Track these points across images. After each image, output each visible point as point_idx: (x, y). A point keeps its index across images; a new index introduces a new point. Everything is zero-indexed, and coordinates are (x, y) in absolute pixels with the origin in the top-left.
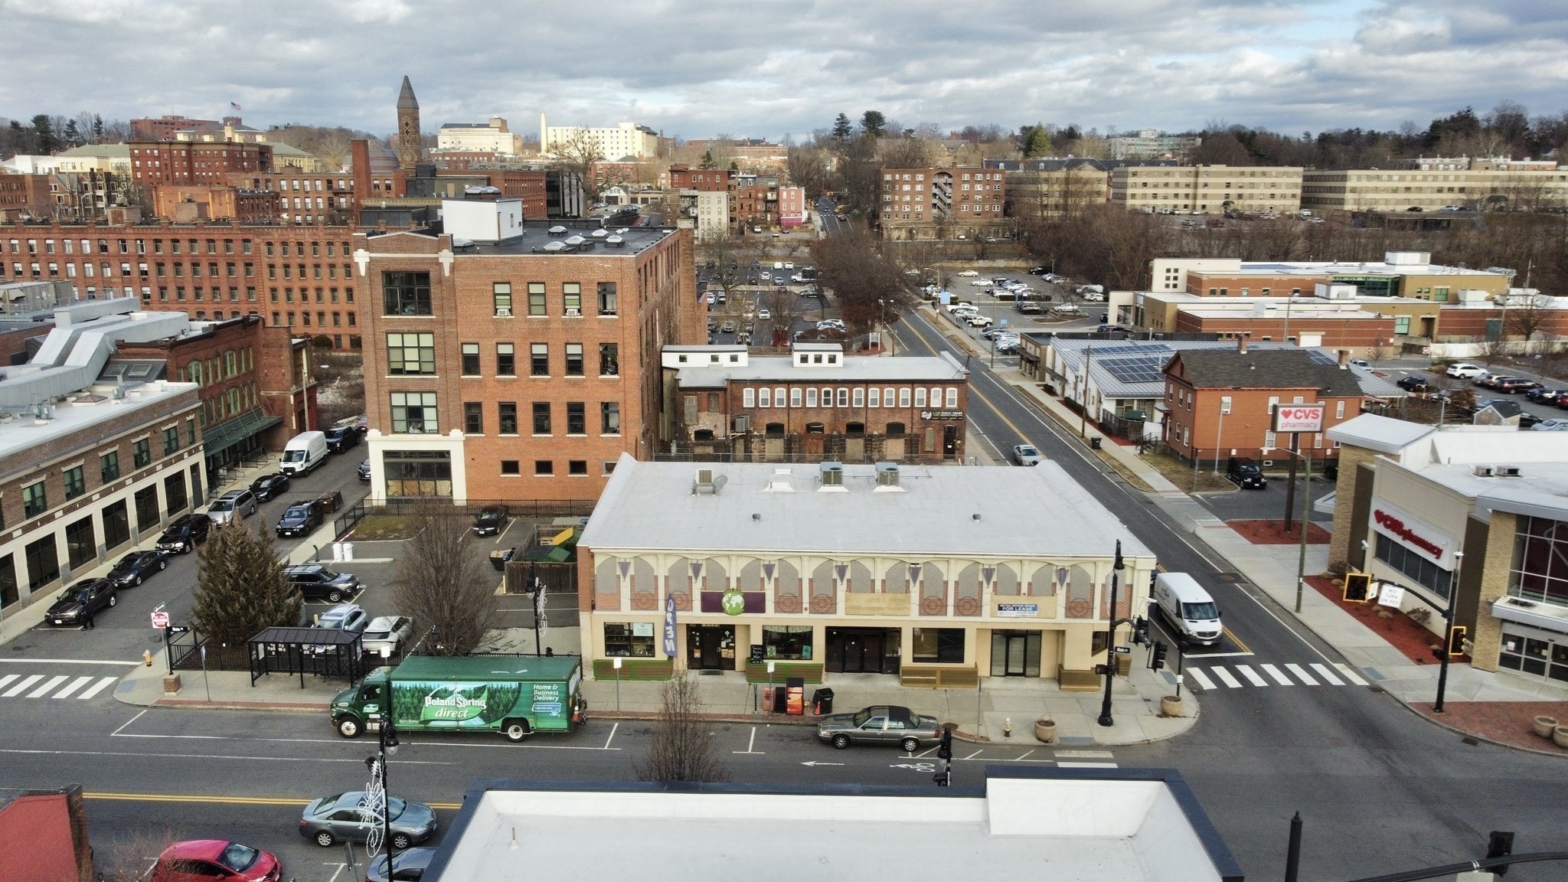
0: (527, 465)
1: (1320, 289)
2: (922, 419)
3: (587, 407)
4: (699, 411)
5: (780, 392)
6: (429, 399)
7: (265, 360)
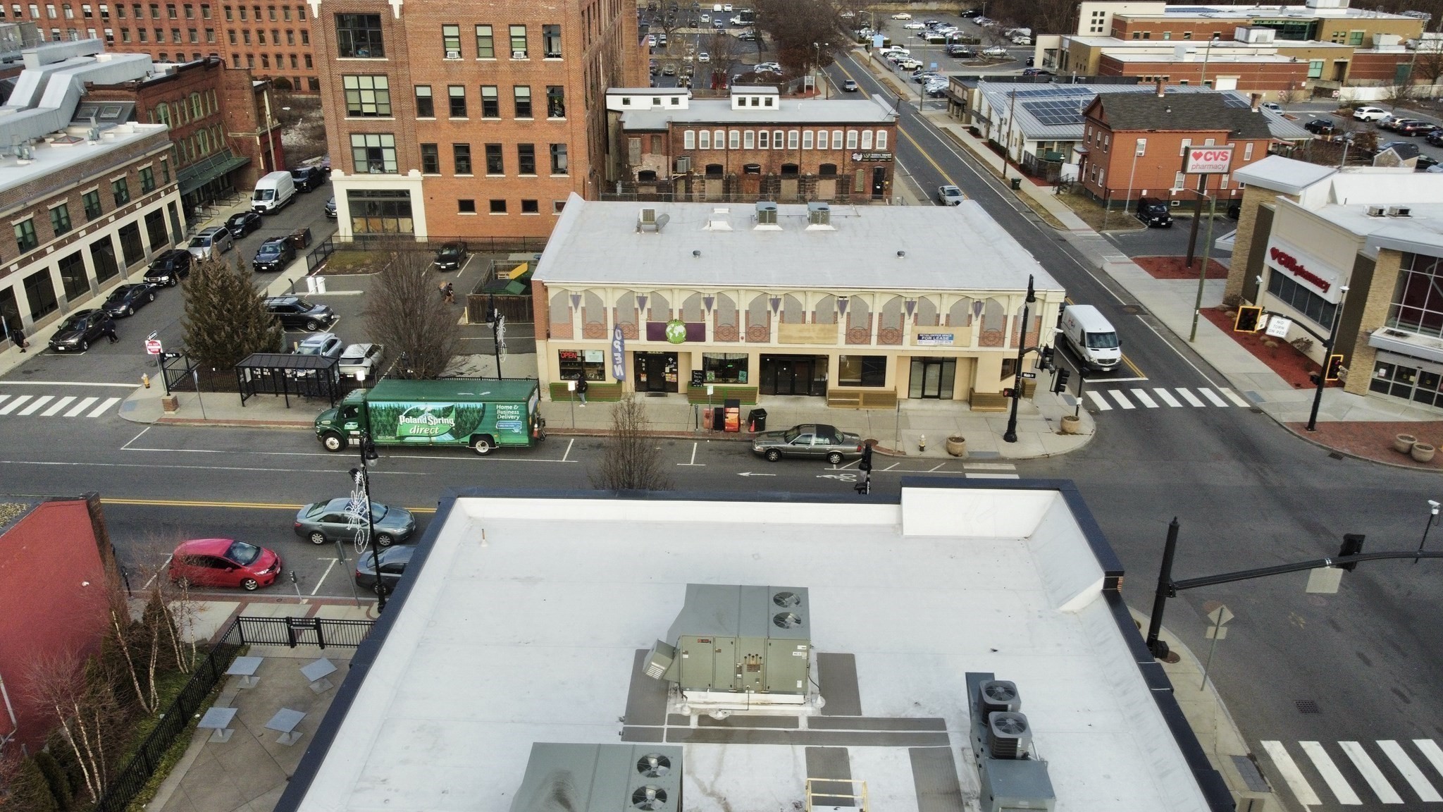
0: (482, 204)
1: (1240, 33)
2: (853, 160)
3: (537, 149)
4: (643, 152)
5: (719, 134)
6: (388, 141)
7: (230, 103)
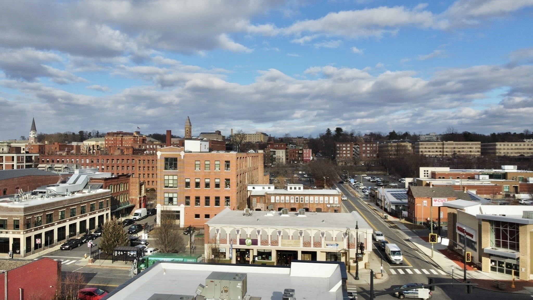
0: (202, 216)
1: (476, 177)
2: (327, 207)
3: (221, 198)
4: (257, 203)
5: (283, 198)
6: (175, 195)
7: (131, 187)
